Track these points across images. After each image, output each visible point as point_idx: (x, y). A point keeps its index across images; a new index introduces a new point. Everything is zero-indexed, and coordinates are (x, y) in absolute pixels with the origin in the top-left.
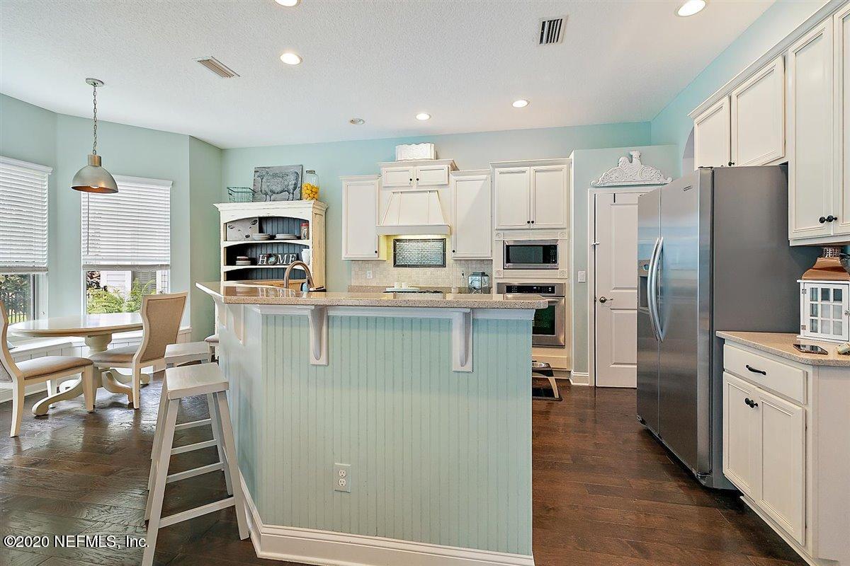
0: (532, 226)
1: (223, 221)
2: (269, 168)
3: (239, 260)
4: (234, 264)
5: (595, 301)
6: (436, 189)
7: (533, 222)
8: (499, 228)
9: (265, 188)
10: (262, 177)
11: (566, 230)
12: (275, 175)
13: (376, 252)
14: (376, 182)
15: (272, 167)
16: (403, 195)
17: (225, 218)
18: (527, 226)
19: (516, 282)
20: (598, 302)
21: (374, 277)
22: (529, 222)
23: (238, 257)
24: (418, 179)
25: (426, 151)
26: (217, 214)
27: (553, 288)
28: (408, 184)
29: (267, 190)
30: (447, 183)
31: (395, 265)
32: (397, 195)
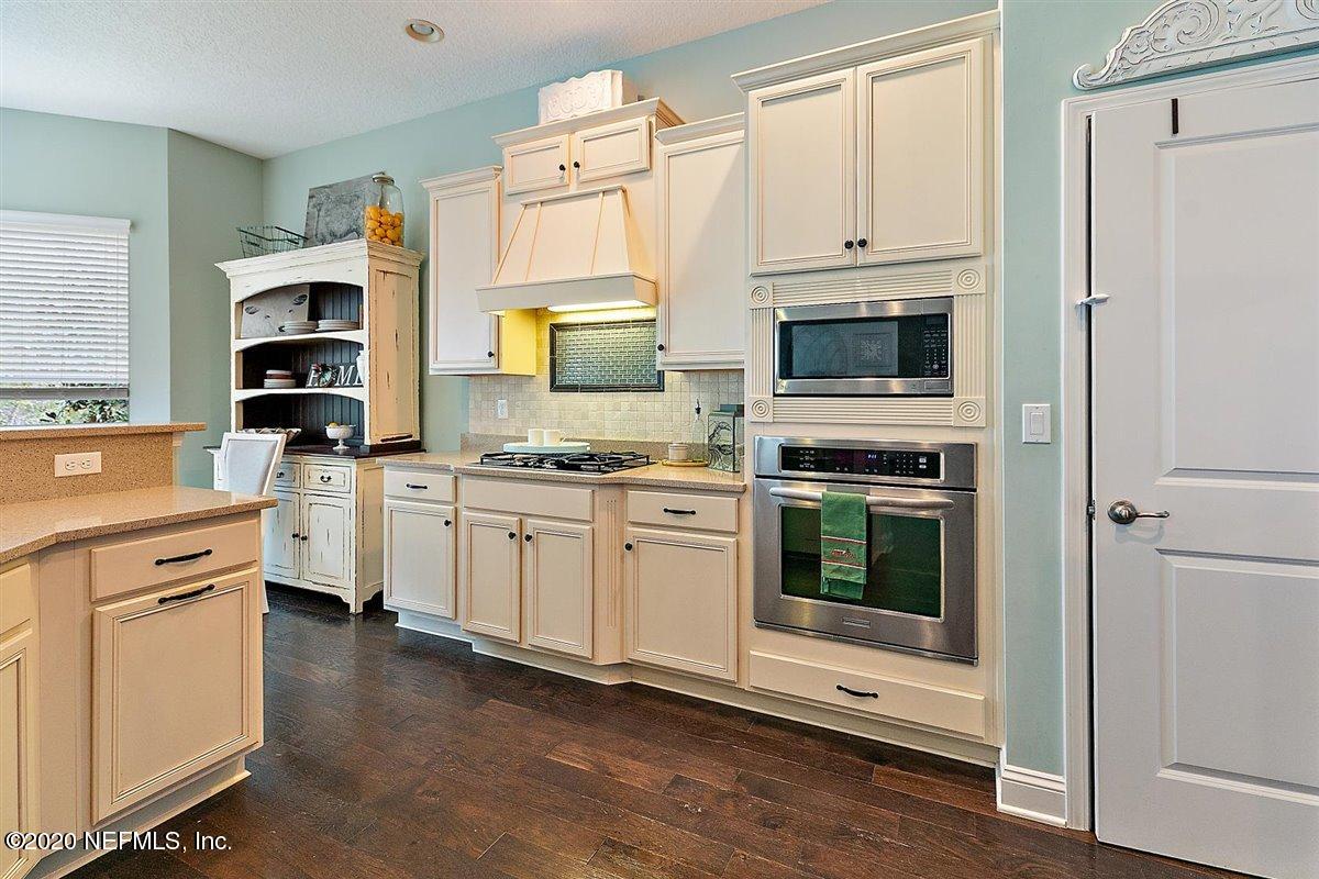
0: (863, 257)
1: (236, 296)
2: (330, 186)
3: (271, 377)
4: (261, 386)
5: (1090, 516)
6: (619, 184)
7: (863, 243)
8: (764, 269)
9: (322, 228)
10: (319, 206)
11: (980, 265)
12: (340, 201)
13: (491, 355)
14: (493, 184)
15: (337, 184)
16: (546, 208)
17: (238, 293)
18: (847, 258)
19: (809, 437)
20: (1103, 524)
21: (511, 414)
22: (849, 245)
23: (269, 372)
24: (577, 165)
25: (600, 90)
26: (225, 283)
27: (933, 458)
28: (557, 182)
29: (325, 231)
30: (645, 165)
31: (555, 387)
32: (533, 212)
